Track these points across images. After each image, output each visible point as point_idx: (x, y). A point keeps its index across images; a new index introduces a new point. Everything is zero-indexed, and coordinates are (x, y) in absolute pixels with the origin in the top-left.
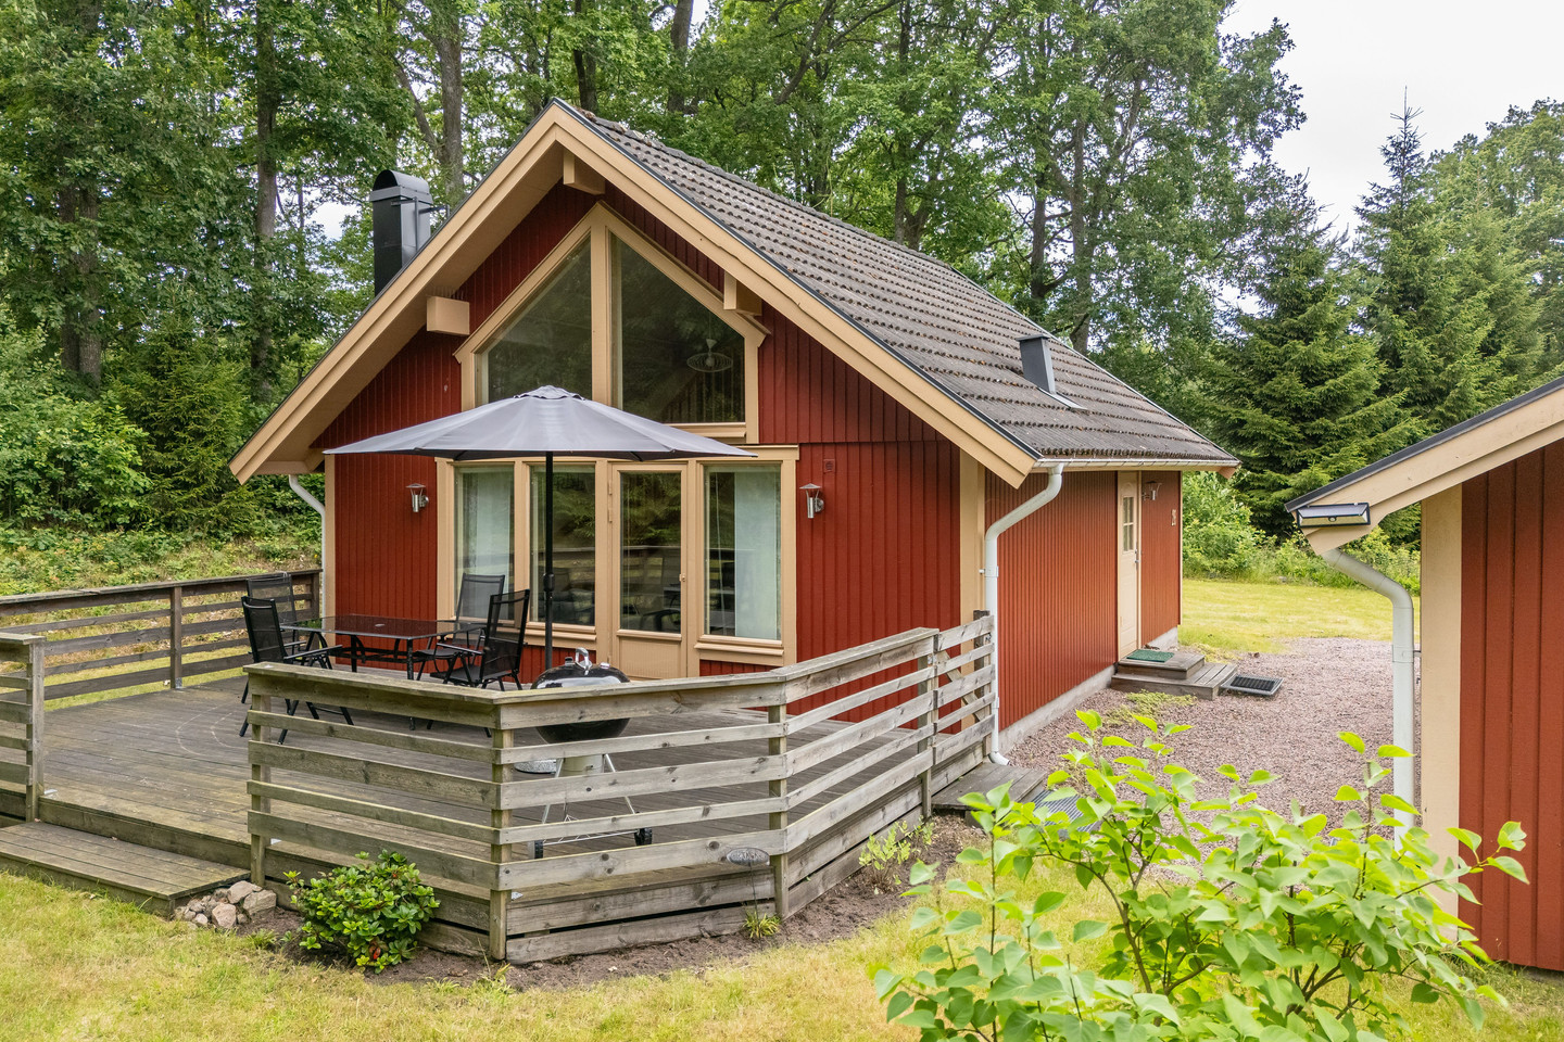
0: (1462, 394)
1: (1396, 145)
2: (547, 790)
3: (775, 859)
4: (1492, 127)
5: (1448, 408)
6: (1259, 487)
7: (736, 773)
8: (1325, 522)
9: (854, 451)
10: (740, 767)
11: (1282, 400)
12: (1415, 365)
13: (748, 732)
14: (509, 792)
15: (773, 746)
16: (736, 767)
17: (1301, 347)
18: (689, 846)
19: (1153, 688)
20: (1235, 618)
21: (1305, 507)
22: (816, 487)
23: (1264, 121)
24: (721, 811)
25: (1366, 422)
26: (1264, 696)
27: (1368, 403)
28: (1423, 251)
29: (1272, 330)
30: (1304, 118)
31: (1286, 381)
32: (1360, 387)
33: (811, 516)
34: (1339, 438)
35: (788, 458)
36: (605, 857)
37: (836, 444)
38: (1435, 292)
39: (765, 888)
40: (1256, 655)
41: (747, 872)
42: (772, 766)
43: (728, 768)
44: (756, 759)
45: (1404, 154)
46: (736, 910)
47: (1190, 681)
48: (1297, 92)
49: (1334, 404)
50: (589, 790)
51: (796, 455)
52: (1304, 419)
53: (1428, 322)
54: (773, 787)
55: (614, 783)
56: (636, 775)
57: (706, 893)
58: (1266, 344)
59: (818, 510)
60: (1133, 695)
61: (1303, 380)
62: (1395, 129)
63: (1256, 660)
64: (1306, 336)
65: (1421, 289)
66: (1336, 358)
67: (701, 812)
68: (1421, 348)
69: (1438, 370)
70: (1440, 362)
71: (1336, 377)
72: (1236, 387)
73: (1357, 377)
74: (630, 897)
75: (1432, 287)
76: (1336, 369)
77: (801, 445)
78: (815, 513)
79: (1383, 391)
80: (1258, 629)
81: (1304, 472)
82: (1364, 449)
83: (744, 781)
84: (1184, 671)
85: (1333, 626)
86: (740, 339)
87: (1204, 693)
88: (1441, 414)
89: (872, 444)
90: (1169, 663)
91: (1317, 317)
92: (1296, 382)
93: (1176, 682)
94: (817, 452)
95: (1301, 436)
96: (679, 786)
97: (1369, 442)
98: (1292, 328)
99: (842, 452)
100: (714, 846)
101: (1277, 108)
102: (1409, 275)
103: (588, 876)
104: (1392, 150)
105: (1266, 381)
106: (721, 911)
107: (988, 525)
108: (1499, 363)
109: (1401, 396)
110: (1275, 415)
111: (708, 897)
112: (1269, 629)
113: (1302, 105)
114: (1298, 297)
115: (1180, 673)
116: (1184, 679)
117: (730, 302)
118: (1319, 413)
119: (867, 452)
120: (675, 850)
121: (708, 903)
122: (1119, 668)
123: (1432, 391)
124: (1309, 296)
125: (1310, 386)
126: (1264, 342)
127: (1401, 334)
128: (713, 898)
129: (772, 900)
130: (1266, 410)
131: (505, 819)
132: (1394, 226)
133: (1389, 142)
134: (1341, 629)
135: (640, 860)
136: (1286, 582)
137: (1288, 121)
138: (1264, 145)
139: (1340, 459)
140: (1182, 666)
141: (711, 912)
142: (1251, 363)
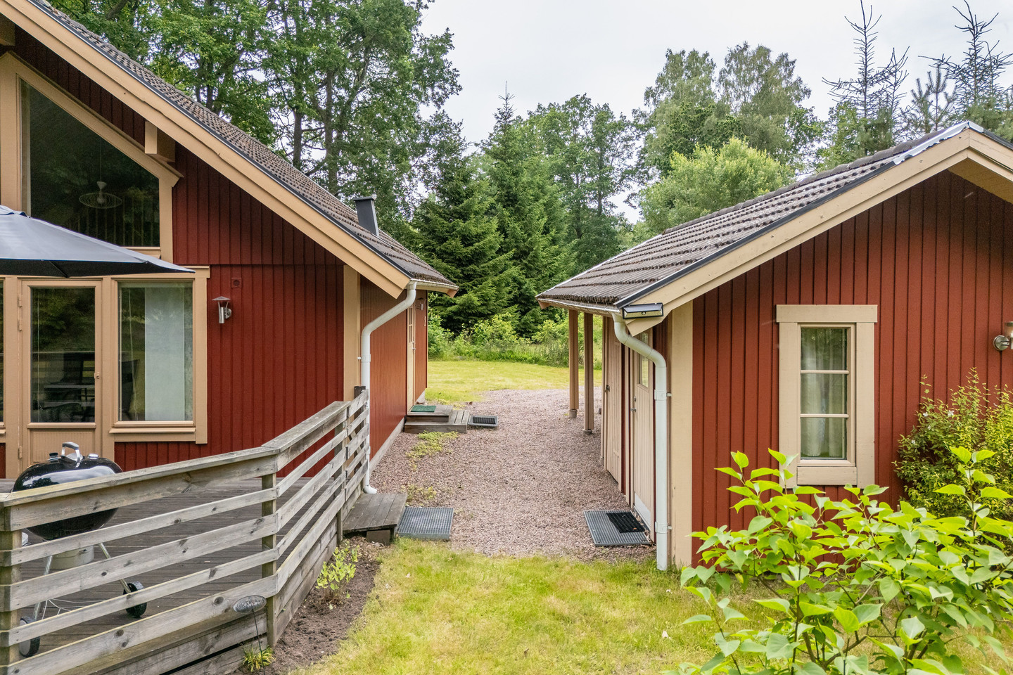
0: (536, 254)
1: (502, 114)
2: (62, 582)
3: (269, 600)
4: (530, 113)
5: (529, 261)
6: (440, 305)
7: (238, 535)
8: (639, 315)
9: (258, 272)
10: (241, 529)
11: (451, 254)
12: (513, 237)
13: (248, 499)
14: (20, 591)
15: (266, 509)
16: (237, 531)
17: (461, 223)
18: (197, 606)
19: (431, 429)
20: (447, 382)
21: (627, 306)
22: (225, 299)
23: (440, 87)
24: (226, 570)
25: (495, 267)
26: (492, 427)
27: (493, 258)
28: (515, 174)
29: (445, 213)
30: (460, 88)
31: (454, 243)
32: (491, 248)
33: (222, 321)
34: (481, 276)
35: (200, 277)
36: (119, 633)
37: (242, 266)
38: (523, 197)
39: (261, 625)
40: (471, 403)
41: (245, 616)
42: (267, 524)
43: (231, 532)
44: (254, 521)
45: (505, 119)
46: (235, 651)
47: (451, 423)
48: (457, 73)
49: (478, 256)
50: (104, 574)
51: (207, 274)
52: (463, 266)
53: (519, 213)
54: (267, 542)
55: (129, 563)
56: (150, 553)
57: (210, 642)
58: (442, 221)
59: (227, 317)
60: (421, 435)
61: (463, 243)
62: (501, 104)
63: (472, 407)
64: (464, 216)
65: (516, 195)
66: (480, 231)
67: (208, 574)
68: (515, 226)
69: (524, 241)
70: (526, 236)
71: (479, 242)
72: (425, 246)
73: (490, 242)
74: (142, 663)
75: (521, 196)
76: (479, 237)
77: (211, 266)
78: (225, 320)
79: (500, 252)
80: (462, 388)
81: (465, 296)
82: (494, 283)
83: (245, 541)
84: (447, 417)
85: (499, 383)
86: (156, 181)
87: (462, 429)
88: (526, 264)
89: (273, 266)
90: (437, 413)
91: (469, 207)
92: (459, 244)
93: (444, 424)
94: (226, 272)
95: (461, 275)
96: (190, 554)
97: (496, 279)
98: (456, 212)
99: (247, 272)
100: (219, 601)
101: (446, 80)
102: (510, 187)
103: (102, 655)
104: (500, 116)
105: (442, 243)
106: (222, 655)
107: (363, 326)
108: (551, 238)
109: (511, 253)
110: (448, 262)
111: (212, 646)
112: (468, 387)
113: (459, 81)
114: (459, 194)
115: (445, 418)
116: (447, 421)
117: (151, 147)
118: (470, 262)
119: (268, 272)
120: (185, 612)
121: (212, 651)
122: (407, 418)
123: (521, 252)
124: (464, 194)
125: (466, 246)
126: (441, 219)
127: (507, 219)
128: (216, 646)
129: (265, 634)
130: (443, 260)
131: (14, 619)
132: (502, 159)
133: (498, 112)
134: (503, 384)
135: (152, 629)
136: (463, 359)
137: (452, 89)
138: (439, 101)
139: (482, 288)
140: (446, 413)
141: (215, 658)
142: (435, 231)
